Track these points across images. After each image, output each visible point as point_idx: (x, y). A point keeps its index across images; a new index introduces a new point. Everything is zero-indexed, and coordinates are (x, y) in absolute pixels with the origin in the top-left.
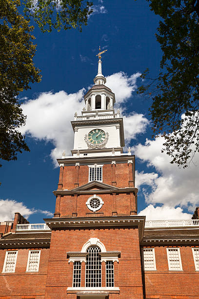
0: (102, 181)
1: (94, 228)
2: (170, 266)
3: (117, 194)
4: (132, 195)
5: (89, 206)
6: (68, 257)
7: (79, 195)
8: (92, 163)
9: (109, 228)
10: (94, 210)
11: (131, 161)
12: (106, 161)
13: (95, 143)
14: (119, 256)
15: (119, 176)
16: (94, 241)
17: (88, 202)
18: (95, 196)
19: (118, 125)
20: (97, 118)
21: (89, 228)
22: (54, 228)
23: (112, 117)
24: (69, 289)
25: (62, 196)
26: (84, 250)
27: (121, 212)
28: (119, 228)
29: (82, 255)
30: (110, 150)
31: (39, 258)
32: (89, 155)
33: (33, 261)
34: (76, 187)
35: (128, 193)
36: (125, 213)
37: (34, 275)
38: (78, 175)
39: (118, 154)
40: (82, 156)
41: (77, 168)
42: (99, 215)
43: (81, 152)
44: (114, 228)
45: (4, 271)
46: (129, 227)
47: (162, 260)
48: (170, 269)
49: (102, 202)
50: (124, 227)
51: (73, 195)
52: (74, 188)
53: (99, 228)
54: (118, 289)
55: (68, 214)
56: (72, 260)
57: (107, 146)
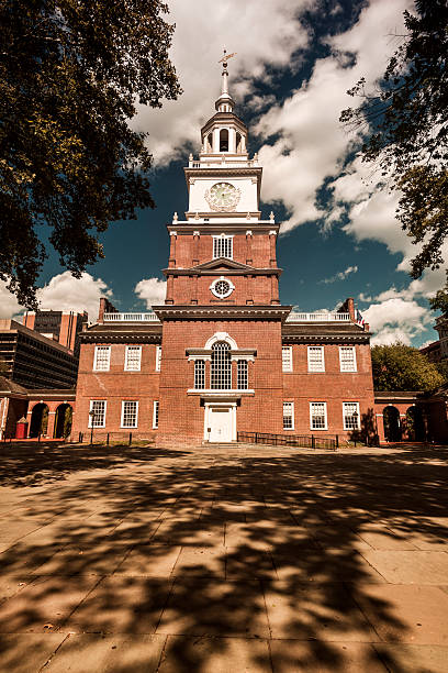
0: (231, 259)
1: (222, 320)
2: (309, 366)
3: (254, 276)
4: (274, 278)
5: (214, 292)
6: (187, 354)
7: (199, 276)
8: (219, 233)
9: (243, 320)
10: (222, 296)
11: (274, 232)
12: (238, 230)
13: (220, 203)
14: (255, 355)
15: (256, 252)
16: (221, 336)
17: (213, 286)
18: (222, 278)
19: (255, 178)
20: (224, 166)
21: (216, 320)
22: (166, 318)
23: (246, 165)
24: (189, 391)
25: (176, 276)
26: (208, 347)
27: (258, 300)
28: (256, 320)
29: (205, 353)
30: (243, 215)
31: (140, 355)
32: (212, 221)
33: (133, 358)
34: (196, 265)
35: (269, 276)
36: (264, 302)
37: (135, 375)
38: (197, 249)
39: (255, 220)
40: (202, 221)
41: (196, 238)
42: (228, 304)
43: (201, 215)
44: (249, 320)
45: (94, 369)
46: (269, 320)
47: (300, 360)
48: (310, 370)
49: (232, 286)
50: (262, 320)
51: (191, 276)
52: (192, 267)
53: (229, 320)
54: (252, 391)
55: (185, 301)
56: (192, 358)
57: (239, 209)
